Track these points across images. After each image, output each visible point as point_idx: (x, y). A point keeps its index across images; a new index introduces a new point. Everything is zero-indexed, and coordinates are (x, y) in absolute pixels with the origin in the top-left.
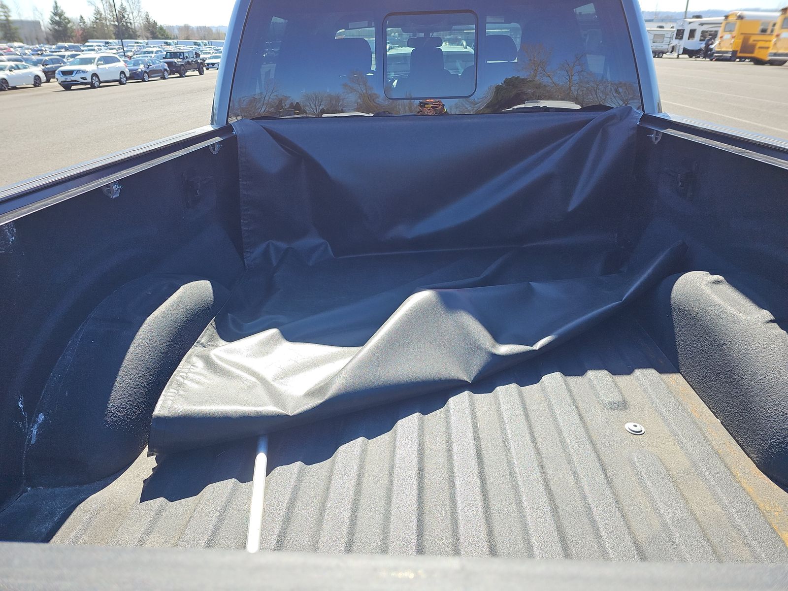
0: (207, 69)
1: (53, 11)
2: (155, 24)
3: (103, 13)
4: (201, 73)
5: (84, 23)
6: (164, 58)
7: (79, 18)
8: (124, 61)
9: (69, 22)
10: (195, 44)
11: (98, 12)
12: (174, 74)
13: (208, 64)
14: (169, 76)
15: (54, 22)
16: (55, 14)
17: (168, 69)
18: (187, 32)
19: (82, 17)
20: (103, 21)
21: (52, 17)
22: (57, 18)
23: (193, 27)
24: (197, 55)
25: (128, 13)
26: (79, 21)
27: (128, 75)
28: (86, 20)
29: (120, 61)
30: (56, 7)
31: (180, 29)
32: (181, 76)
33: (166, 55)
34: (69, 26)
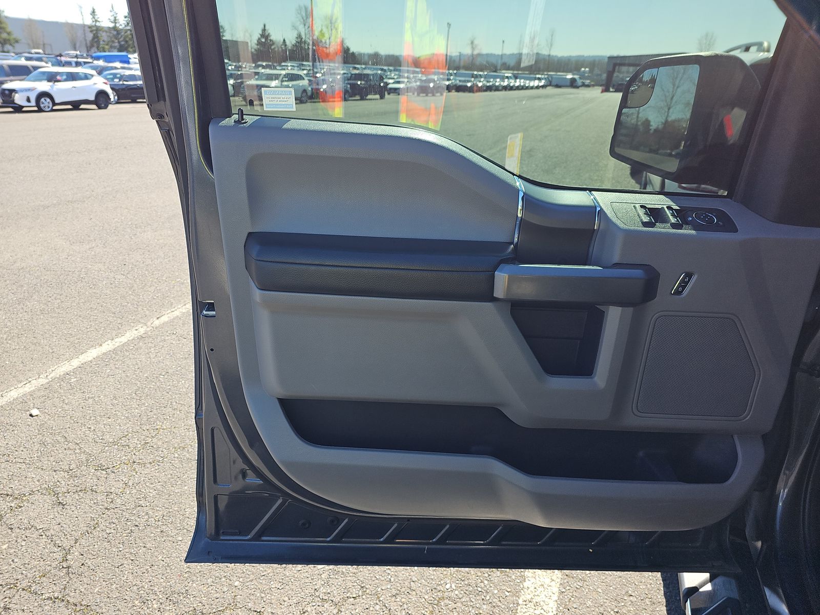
0: (389, 94)
1: (261, 33)
2: (348, 49)
3: (304, 37)
4: (382, 97)
5: (286, 45)
6: (348, 80)
7: (282, 40)
8: (309, 80)
9: (273, 44)
10: (382, 70)
11: (299, 36)
12: (355, 97)
13: (391, 89)
14: (350, 99)
15: (259, 42)
16: (263, 35)
17: (350, 91)
18: (376, 59)
19: (284, 40)
20: (303, 45)
21: (259, 39)
22: (263, 40)
23: (382, 56)
24: (381, 78)
25: (325, 38)
26: (281, 43)
27: (309, 94)
28: (288, 43)
29: (304, 79)
30: (264, 30)
31: (370, 56)
32: (362, 99)
33: (351, 76)
34: (273, 47)
